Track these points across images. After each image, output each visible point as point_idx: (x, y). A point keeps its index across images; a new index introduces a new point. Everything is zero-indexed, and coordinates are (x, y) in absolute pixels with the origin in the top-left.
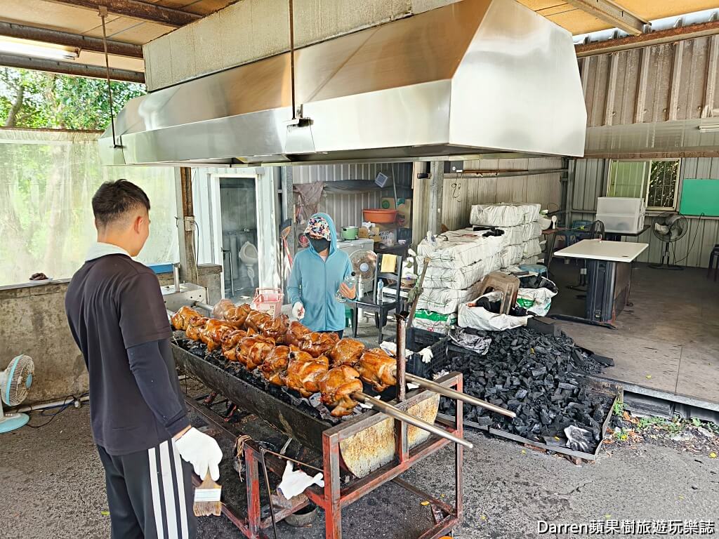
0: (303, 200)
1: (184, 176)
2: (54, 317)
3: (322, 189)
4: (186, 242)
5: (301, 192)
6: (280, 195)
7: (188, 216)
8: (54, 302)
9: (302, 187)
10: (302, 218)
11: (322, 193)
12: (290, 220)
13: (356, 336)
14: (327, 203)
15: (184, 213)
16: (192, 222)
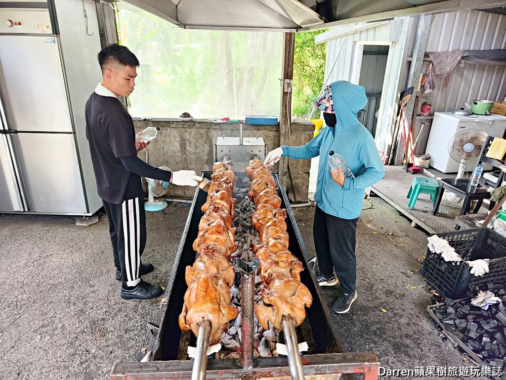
0: (434, 68)
1: (288, 42)
2: (192, 144)
3: (459, 58)
4: (283, 101)
5: (433, 61)
6: (410, 63)
7: (287, 78)
8: (193, 134)
9: (437, 55)
10: (428, 87)
11: (459, 62)
12: (412, 88)
13: (435, 213)
14: (465, 73)
15: (284, 76)
16: (289, 85)
